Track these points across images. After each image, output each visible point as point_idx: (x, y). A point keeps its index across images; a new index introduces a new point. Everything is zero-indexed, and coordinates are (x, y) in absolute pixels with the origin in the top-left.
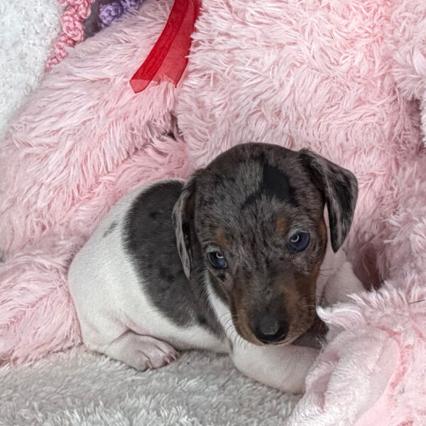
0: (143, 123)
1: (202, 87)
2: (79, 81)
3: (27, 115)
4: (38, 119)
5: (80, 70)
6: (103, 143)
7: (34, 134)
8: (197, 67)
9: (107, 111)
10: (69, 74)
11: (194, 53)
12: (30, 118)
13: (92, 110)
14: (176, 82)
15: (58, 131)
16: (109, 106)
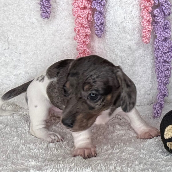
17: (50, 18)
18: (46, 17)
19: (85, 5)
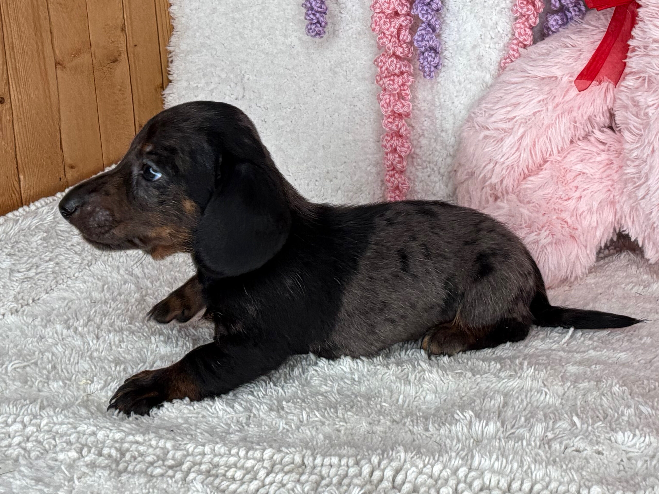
0: (585, 117)
1: (637, 88)
2: (532, 77)
3: (486, 103)
4: (497, 107)
5: (532, 68)
6: (550, 132)
7: (493, 119)
8: (633, 70)
9: (554, 105)
10: (524, 71)
11: (631, 57)
12: (489, 106)
13: (542, 103)
14: (616, 83)
15: (513, 119)
16: (556, 101)
17: (325, 36)
18: (317, 34)
19: (394, 8)
